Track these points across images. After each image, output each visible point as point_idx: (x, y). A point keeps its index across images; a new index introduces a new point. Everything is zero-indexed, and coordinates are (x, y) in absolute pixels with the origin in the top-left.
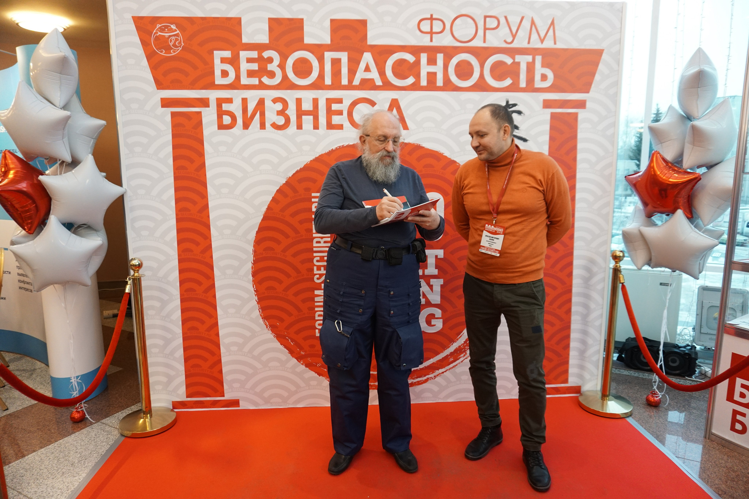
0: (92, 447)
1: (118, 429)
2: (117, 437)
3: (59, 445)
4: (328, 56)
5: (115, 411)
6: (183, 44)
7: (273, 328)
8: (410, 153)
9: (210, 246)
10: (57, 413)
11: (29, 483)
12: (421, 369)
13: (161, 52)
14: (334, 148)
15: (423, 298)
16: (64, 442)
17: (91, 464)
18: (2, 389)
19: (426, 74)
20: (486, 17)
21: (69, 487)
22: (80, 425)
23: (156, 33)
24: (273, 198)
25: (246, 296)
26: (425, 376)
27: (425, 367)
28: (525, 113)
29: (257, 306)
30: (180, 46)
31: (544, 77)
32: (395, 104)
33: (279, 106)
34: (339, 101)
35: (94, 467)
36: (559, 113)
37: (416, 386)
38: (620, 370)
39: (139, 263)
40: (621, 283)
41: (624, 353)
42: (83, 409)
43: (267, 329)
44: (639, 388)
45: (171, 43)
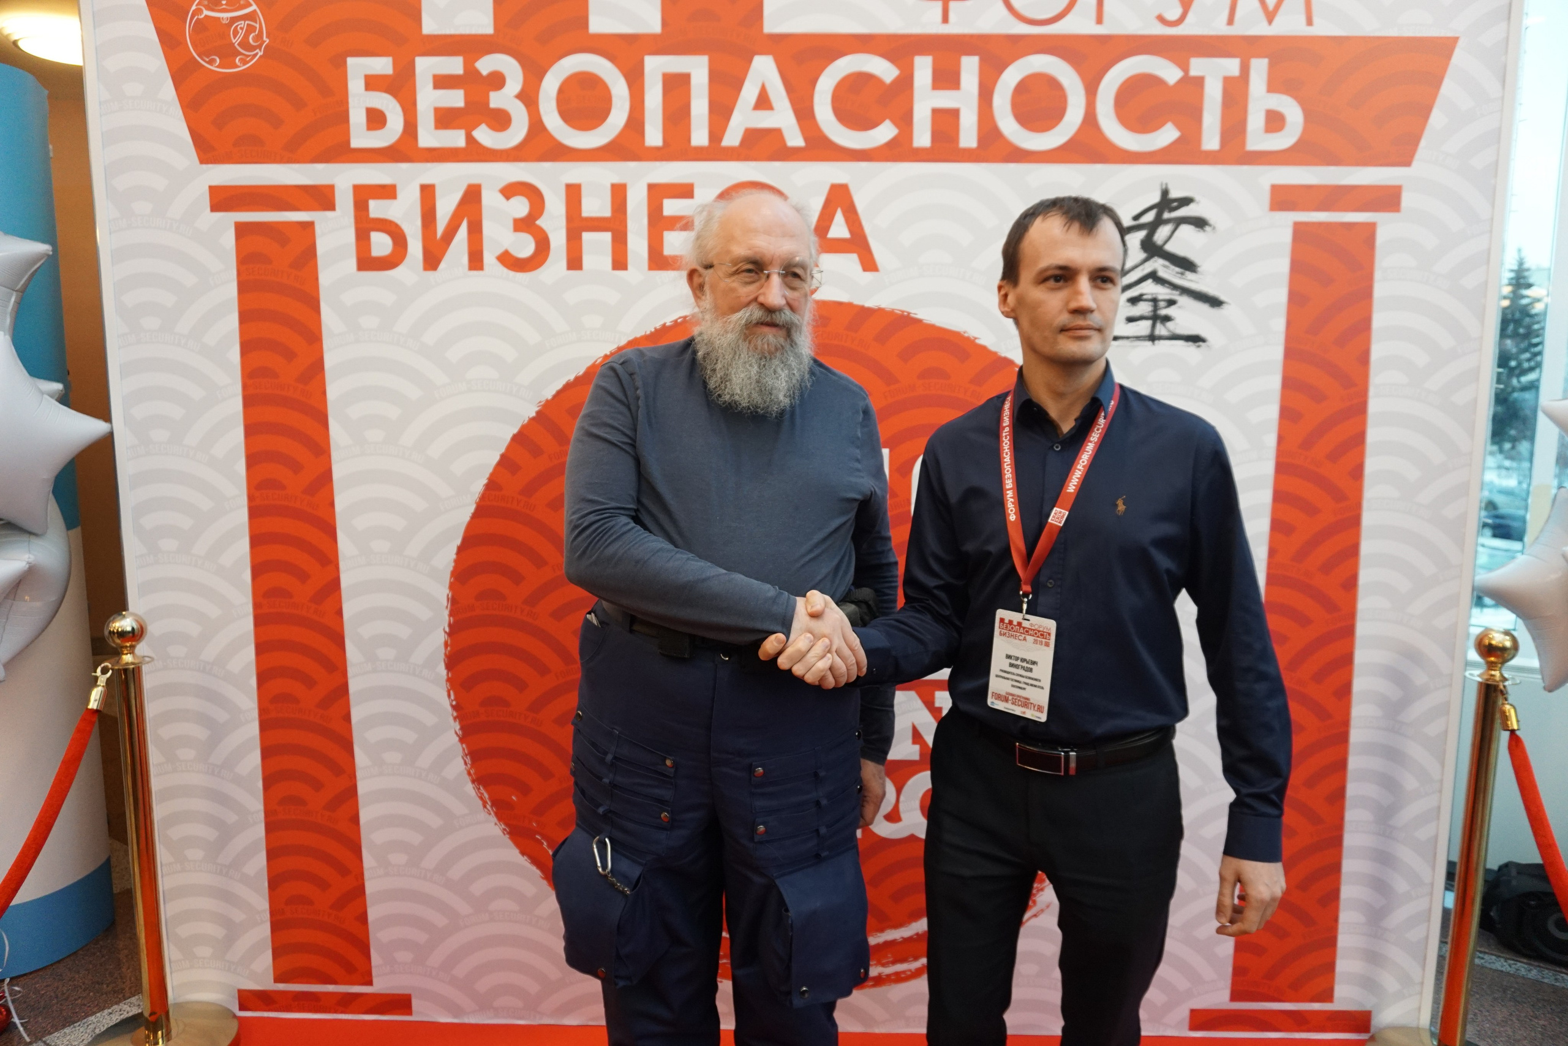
4: (656, 66)
5: (97, 1005)
6: (268, 41)
7: (502, 809)
8: (882, 337)
9: (334, 586)
13: (211, 62)
14: (668, 320)
15: (914, 742)
19: (929, 113)
23: (198, 11)
24: (503, 456)
25: (429, 719)
28: (1218, 225)
29: (459, 749)
30: (260, 47)
31: (1275, 122)
32: (839, 199)
33: (520, 207)
34: (685, 191)
36: (1320, 225)
37: (890, 985)
38: (1481, 955)
39: (133, 629)
40: (1509, 730)
41: (1495, 908)
42: (6, 1001)
43: (486, 810)
44: (1546, 1023)
45: (235, 37)
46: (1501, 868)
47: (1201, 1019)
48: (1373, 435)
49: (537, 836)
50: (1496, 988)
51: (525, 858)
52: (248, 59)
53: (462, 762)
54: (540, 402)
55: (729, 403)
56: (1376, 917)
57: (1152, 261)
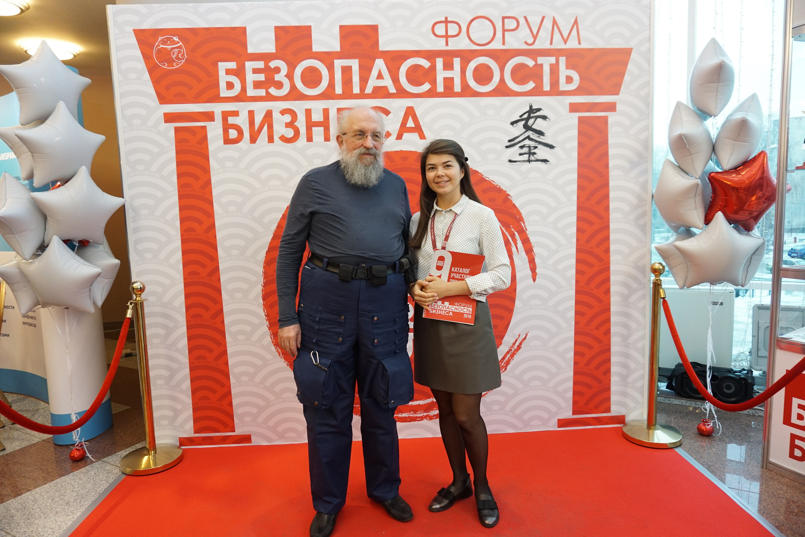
0: (90, 486)
1: (120, 467)
2: (118, 475)
3: (55, 484)
4: (339, 64)
5: (118, 449)
7: (286, 356)
9: (217, 269)
10: (57, 453)
11: (18, 523)
13: (164, 65)
16: (61, 481)
17: (87, 503)
18: (1, 429)
19: (442, 79)
20: (504, 18)
21: (61, 526)
22: (79, 464)
23: (158, 46)
24: (283, 215)
25: (256, 321)
28: (551, 118)
29: (268, 332)
30: (183, 59)
31: (569, 80)
32: (410, 112)
33: (288, 118)
35: (90, 505)
36: (588, 117)
39: (141, 287)
40: (662, 298)
42: (84, 447)
44: (690, 417)
45: (173, 55)
47: (562, 423)
48: (612, 194)
52: (178, 64)
53: (270, 337)
56: (624, 378)
57: (528, 132)
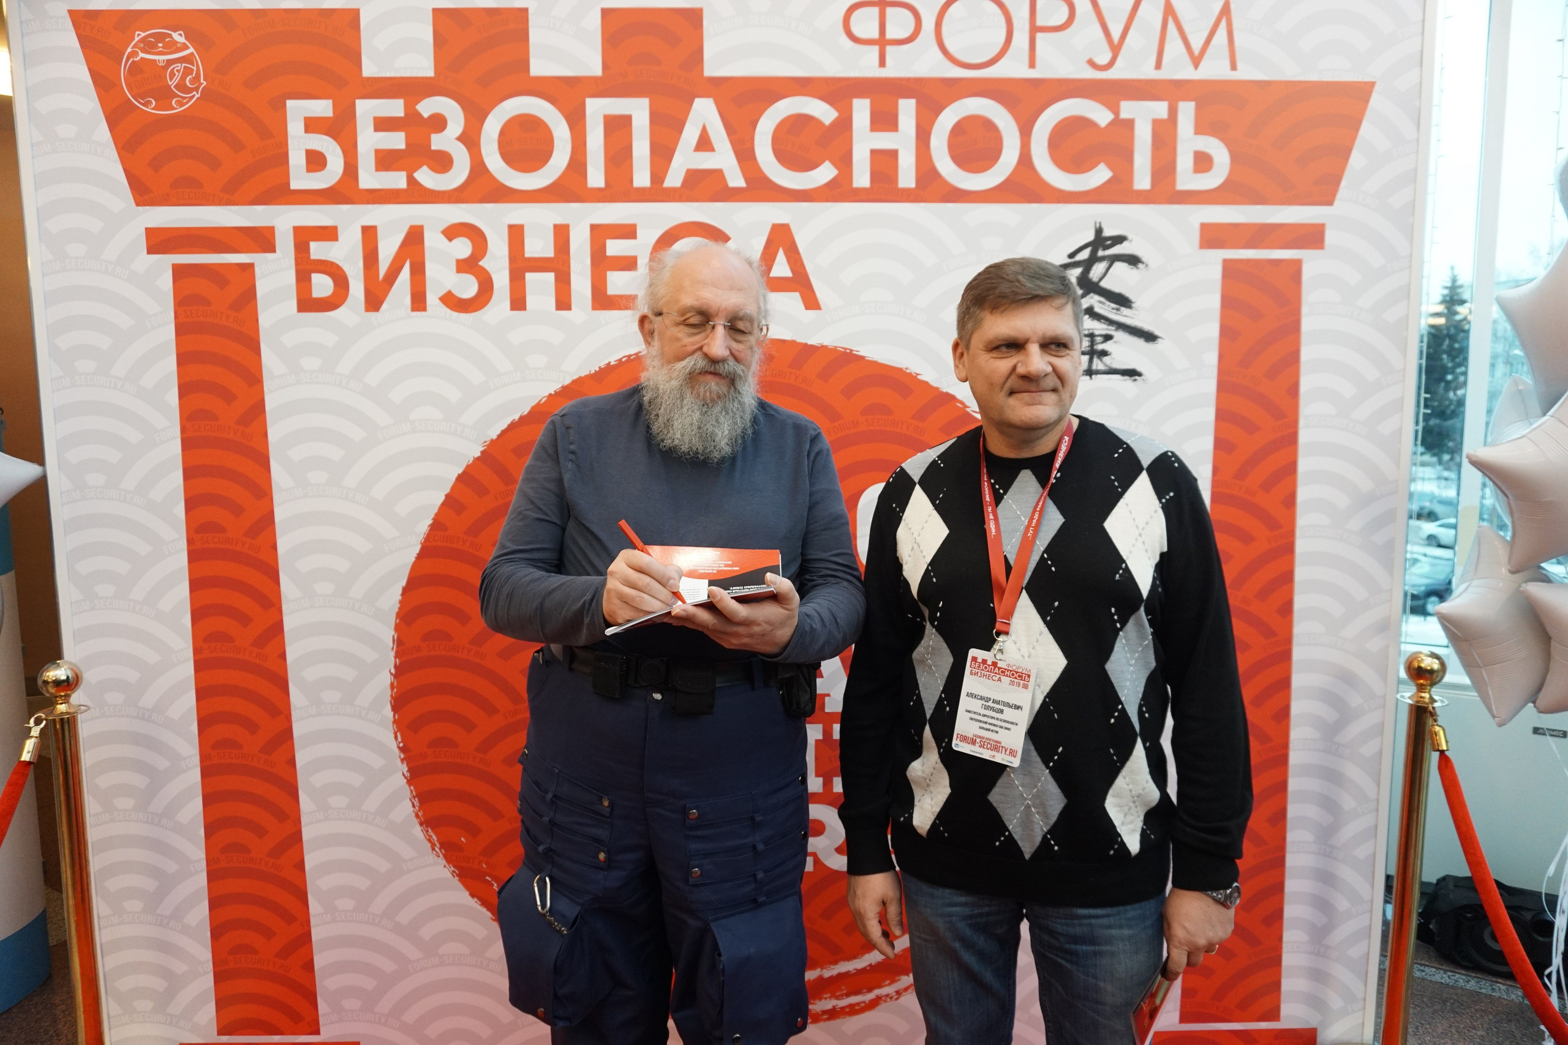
4: (597, 109)
6: (205, 83)
7: (451, 851)
8: (826, 374)
9: (277, 628)
12: (861, 972)
13: (146, 104)
14: (613, 359)
19: (868, 154)
23: (133, 54)
24: (447, 496)
25: (376, 761)
26: (870, 990)
27: (870, 965)
28: (1149, 263)
29: (407, 791)
30: (197, 89)
31: (1203, 162)
32: (781, 238)
33: (463, 248)
34: (628, 232)
36: (1249, 261)
37: (846, 1017)
38: (1422, 968)
39: (68, 677)
40: (1438, 750)
41: (1434, 921)
43: (434, 852)
44: (1483, 1033)
45: (171, 79)
46: (1439, 881)
48: (1304, 465)
49: (487, 878)
50: (1436, 1000)
51: (476, 899)
52: (184, 101)
53: (411, 804)
54: (485, 442)
55: (670, 448)
56: (1319, 935)
57: (1088, 297)
